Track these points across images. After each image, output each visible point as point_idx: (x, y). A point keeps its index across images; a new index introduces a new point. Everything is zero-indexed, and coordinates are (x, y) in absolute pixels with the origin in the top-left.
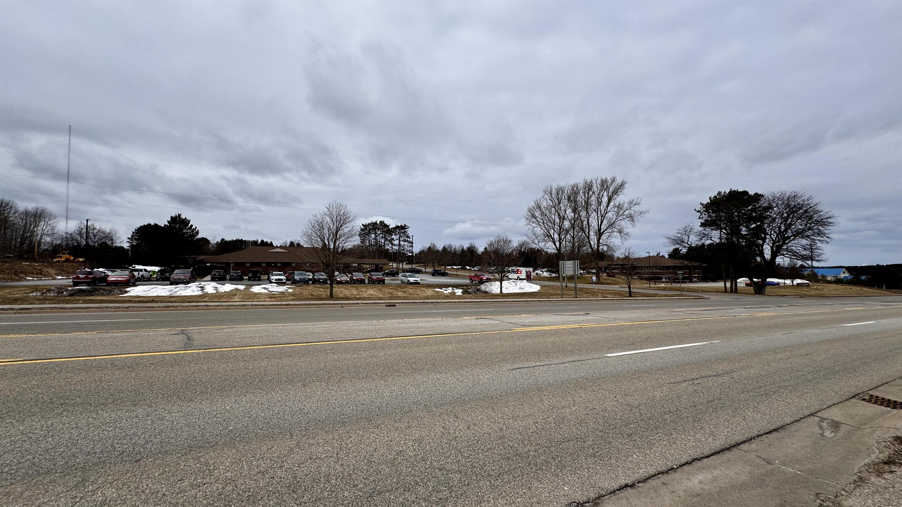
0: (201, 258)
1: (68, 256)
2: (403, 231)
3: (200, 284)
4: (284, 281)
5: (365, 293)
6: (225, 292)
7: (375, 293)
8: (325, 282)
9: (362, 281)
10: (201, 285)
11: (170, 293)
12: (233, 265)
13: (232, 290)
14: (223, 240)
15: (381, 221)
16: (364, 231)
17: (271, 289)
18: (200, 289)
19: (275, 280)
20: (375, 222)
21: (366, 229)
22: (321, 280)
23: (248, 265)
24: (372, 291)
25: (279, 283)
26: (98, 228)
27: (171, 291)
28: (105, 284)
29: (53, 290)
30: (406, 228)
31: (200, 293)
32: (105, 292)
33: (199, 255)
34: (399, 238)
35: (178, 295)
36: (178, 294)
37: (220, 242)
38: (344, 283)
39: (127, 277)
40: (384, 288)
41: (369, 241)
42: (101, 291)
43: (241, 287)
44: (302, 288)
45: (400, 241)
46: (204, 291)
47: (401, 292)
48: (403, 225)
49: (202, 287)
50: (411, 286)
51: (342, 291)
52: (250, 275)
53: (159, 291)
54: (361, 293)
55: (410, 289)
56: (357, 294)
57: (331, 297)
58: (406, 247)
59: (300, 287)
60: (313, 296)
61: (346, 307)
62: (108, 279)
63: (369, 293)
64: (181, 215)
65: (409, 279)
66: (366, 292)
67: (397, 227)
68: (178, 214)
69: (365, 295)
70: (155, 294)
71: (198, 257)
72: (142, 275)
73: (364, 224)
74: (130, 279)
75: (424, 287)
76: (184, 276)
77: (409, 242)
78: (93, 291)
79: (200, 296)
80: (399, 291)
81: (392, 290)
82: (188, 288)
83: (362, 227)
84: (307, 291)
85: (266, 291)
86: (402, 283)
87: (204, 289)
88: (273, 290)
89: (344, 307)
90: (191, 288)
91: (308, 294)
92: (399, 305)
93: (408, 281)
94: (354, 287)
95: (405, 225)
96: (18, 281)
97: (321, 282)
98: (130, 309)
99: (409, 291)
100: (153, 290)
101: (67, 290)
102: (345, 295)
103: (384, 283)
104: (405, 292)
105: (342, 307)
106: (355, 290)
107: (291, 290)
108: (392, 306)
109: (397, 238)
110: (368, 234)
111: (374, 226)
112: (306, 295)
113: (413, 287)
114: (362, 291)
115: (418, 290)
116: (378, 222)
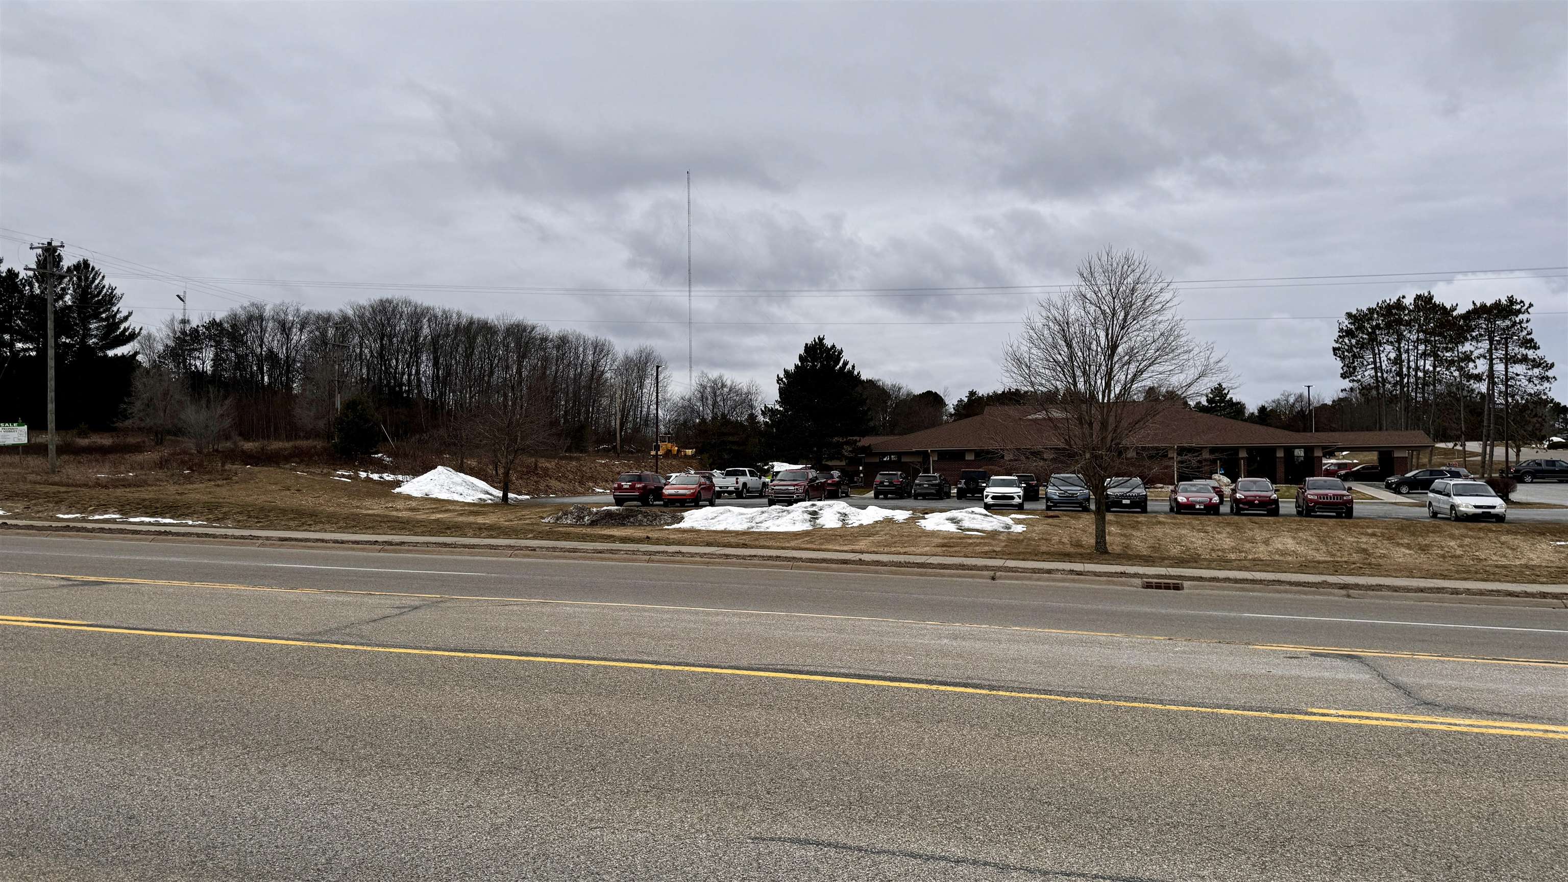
0: (865, 441)
1: (669, 445)
2: (1508, 323)
3: (813, 505)
4: (1017, 501)
5: (1262, 548)
6: (861, 525)
7: (1301, 549)
9: (1270, 508)
10: (814, 509)
11: (749, 525)
12: (936, 459)
13: (877, 522)
14: (972, 393)
15: (1418, 297)
16: (1353, 336)
17: (966, 524)
18: (808, 517)
19: (993, 498)
20: (1394, 300)
21: (1361, 328)
22: (1124, 502)
23: (970, 457)
24: (1290, 541)
25: (1001, 506)
27: (752, 519)
28: (662, 503)
29: (571, 513)
30: (1519, 312)
31: (807, 527)
32: (645, 520)
33: (864, 434)
34: (1490, 351)
35: (762, 530)
36: (763, 528)
38: (1199, 513)
39: (694, 486)
40: (1340, 533)
41: (1375, 369)
42: (640, 517)
43: (901, 515)
44: (1056, 521)
45: (1491, 360)
46: (818, 521)
47: (1408, 547)
48: (1504, 302)
49: (815, 513)
50: (1458, 529)
51: (1180, 537)
52: (962, 485)
53: (731, 520)
54: (1248, 546)
55: (1452, 537)
56: (1233, 549)
58: (1524, 382)
59: (1050, 520)
60: (1082, 546)
62: (664, 491)
63: (1280, 546)
64: (823, 339)
65: (1457, 500)
66: (1266, 542)
67: (1480, 311)
68: (819, 338)
69: (1262, 552)
70: (720, 527)
71: (860, 441)
73: (1354, 312)
74: (699, 492)
75: (1516, 533)
76: (794, 485)
77: (1536, 364)
78: (628, 517)
79: (805, 533)
80: (1398, 544)
81: (1373, 540)
82: (785, 513)
83: (1346, 323)
84: (1067, 531)
85: (952, 528)
86: (1435, 515)
87: (817, 518)
88: (972, 526)
89: (1000, 578)
90: (791, 516)
91: (1065, 540)
93: (1453, 507)
94: (1229, 524)
95: (1511, 301)
97: (1126, 506)
99: (1442, 548)
100: (721, 517)
101: (590, 513)
103: (1349, 514)
104: (1424, 549)
105: (993, 578)
106: (1230, 535)
107: (1019, 528)
108: (1167, 587)
109: (1481, 351)
110: (1373, 341)
111: (1391, 314)
112: (1060, 542)
113: (1464, 531)
114: (1252, 540)
115: (1484, 544)
116: (1409, 301)
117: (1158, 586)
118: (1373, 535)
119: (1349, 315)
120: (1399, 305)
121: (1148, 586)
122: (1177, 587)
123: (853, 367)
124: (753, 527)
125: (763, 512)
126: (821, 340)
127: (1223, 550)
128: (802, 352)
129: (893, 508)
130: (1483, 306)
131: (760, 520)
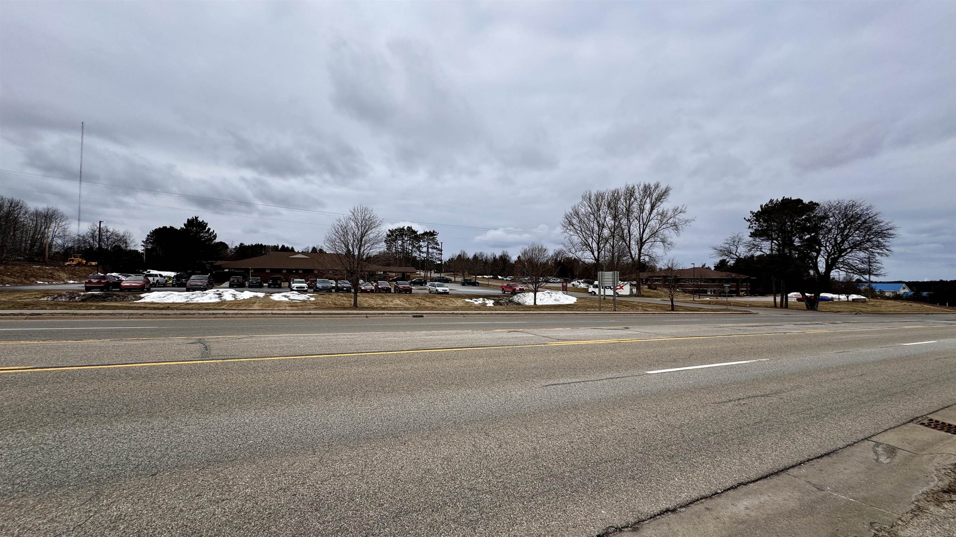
0: (219, 263)
1: (80, 260)
2: (432, 237)
4: (306, 289)
5: (391, 303)
6: (244, 299)
7: (402, 303)
8: (348, 290)
9: (388, 290)
10: (219, 292)
11: (186, 300)
12: (253, 271)
13: (251, 298)
14: (242, 244)
15: (408, 227)
16: (390, 237)
17: (292, 298)
18: (217, 296)
19: (296, 288)
20: (402, 227)
21: (392, 235)
22: (344, 289)
23: (268, 271)
24: (398, 301)
25: (301, 291)
26: (111, 230)
27: (187, 297)
28: (119, 289)
29: (64, 295)
30: (435, 235)
31: (217, 300)
32: (119, 298)
33: (216, 260)
34: (428, 245)
35: (195, 302)
37: (239, 246)
38: (368, 292)
39: (141, 282)
40: (411, 298)
41: (396, 248)
42: (115, 297)
43: (261, 295)
44: (324, 296)
45: (428, 248)
46: (222, 298)
47: (429, 302)
48: (432, 232)
49: (220, 294)
50: (439, 296)
51: (366, 301)
52: (270, 282)
53: (175, 298)
54: (387, 303)
55: (439, 298)
56: (383, 304)
57: (355, 306)
58: (435, 254)
59: (322, 296)
60: (336, 305)
61: (371, 317)
62: (122, 284)
63: (396, 302)
64: (198, 217)
65: (438, 288)
66: (392, 301)
68: (195, 217)
69: (391, 305)
70: (171, 301)
71: (216, 263)
72: (157, 281)
73: (391, 230)
74: (144, 285)
75: (453, 297)
76: (202, 282)
77: (438, 249)
78: (107, 297)
79: (218, 303)
80: (427, 301)
81: (420, 300)
82: (205, 294)
83: (388, 233)
84: (330, 300)
85: (286, 299)
86: (430, 292)
87: (222, 296)
88: (294, 298)
89: (369, 317)
90: (208, 295)
91: (330, 302)
92: (427, 316)
93: (437, 290)
94: (379, 296)
95: (434, 232)
96: (28, 284)
98: (145, 316)
99: (437, 302)
100: (169, 297)
101: (79, 295)
102: (370, 304)
103: (411, 292)
104: (433, 302)
105: (367, 317)
106: (380, 299)
107: (313, 299)
108: (419, 317)
109: (425, 245)
110: (395, 240)
111: (401, 232)
112: (329, 303)
113: (441, 297)
114: (387, 301)
115: (447, 300)
116: (405, 228)
117: (417, 317)
118: (419, 299)
119: (389, 230)
120: (403, 229)
121: (414, 317)
122: (422, 316)
123: (214, 231)
124: (189, 301)
125: (193, 294)
126: (196, 218)
127: (380, 304)
128: (186, 222)
129: (256, 292)
130: (427, 232)
131: (192, 297)
